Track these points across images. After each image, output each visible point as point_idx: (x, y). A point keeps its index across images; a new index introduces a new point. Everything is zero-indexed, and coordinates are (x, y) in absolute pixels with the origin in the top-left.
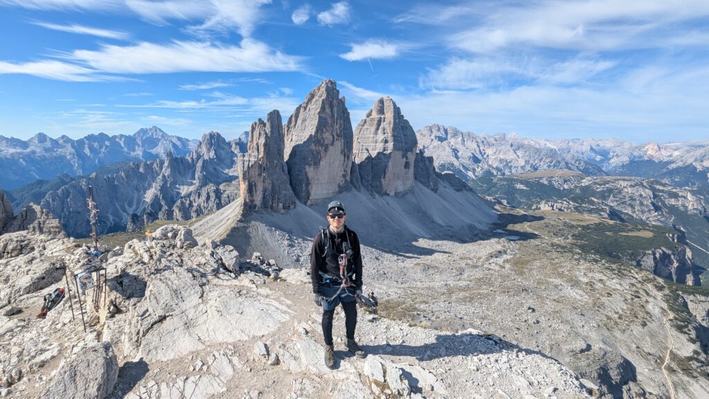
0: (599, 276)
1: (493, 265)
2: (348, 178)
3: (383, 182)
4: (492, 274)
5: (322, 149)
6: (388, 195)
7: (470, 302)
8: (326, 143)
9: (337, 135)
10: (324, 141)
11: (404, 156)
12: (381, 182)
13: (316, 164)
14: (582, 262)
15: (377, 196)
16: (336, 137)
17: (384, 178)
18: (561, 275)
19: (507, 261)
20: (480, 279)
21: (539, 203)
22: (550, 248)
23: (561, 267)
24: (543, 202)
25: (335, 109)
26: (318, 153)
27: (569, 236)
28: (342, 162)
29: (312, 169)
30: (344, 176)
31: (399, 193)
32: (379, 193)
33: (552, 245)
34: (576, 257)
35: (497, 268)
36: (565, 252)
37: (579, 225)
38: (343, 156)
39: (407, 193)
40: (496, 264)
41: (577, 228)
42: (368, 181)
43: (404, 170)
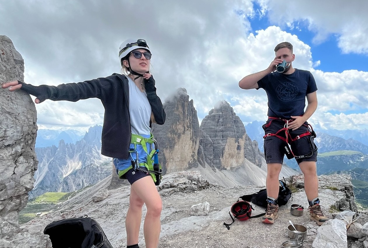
2: (196, 157)
3: (222, 160)
5: (176, 137)
6: (226, 169)
8: (179, 132)
9: (187, 127)
10: (177, 131)
11: (237, 141)
12: (220, 160)
13: (172, 147)
15: (217, 170)
16: (186, 128)
17: (222, 157)
24: (336, 172)
25: (186, 108)
26: (173, 139)
28: (191, 146)
29: (168, 151)
30: (193, 156)
31: (234, 168)
32: (218, 168)
38: (192, 142)
39: (239, 168)
42: (210, 160)
43: (237, 151)
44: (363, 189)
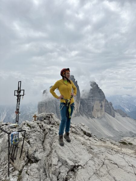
2: (78, 111)
6: (95, 118)
12: (91, 113)
15: (90, 118)
17: (93, 111)
31: (99, 117)
39: (102, 117)
42: (86, 112)
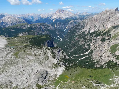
0: (37, 51)
1: (8, 57)
4: (8, 61)
7: (2, 73)
14: (32, 48)
18: (28, 54)
19: (12, 55)
20: (4, 64)
21: (18, 34)
22: (24, 47)
23: (27, 52)
24: (19, 34)
27: (28, 42)
33: (24, 46)
34: (31, 48)
35: (9, 58)
36: (28, 47)
37: (30, 39)
40: (9, 57)
41: (29, 39)
44: (31, 39)
